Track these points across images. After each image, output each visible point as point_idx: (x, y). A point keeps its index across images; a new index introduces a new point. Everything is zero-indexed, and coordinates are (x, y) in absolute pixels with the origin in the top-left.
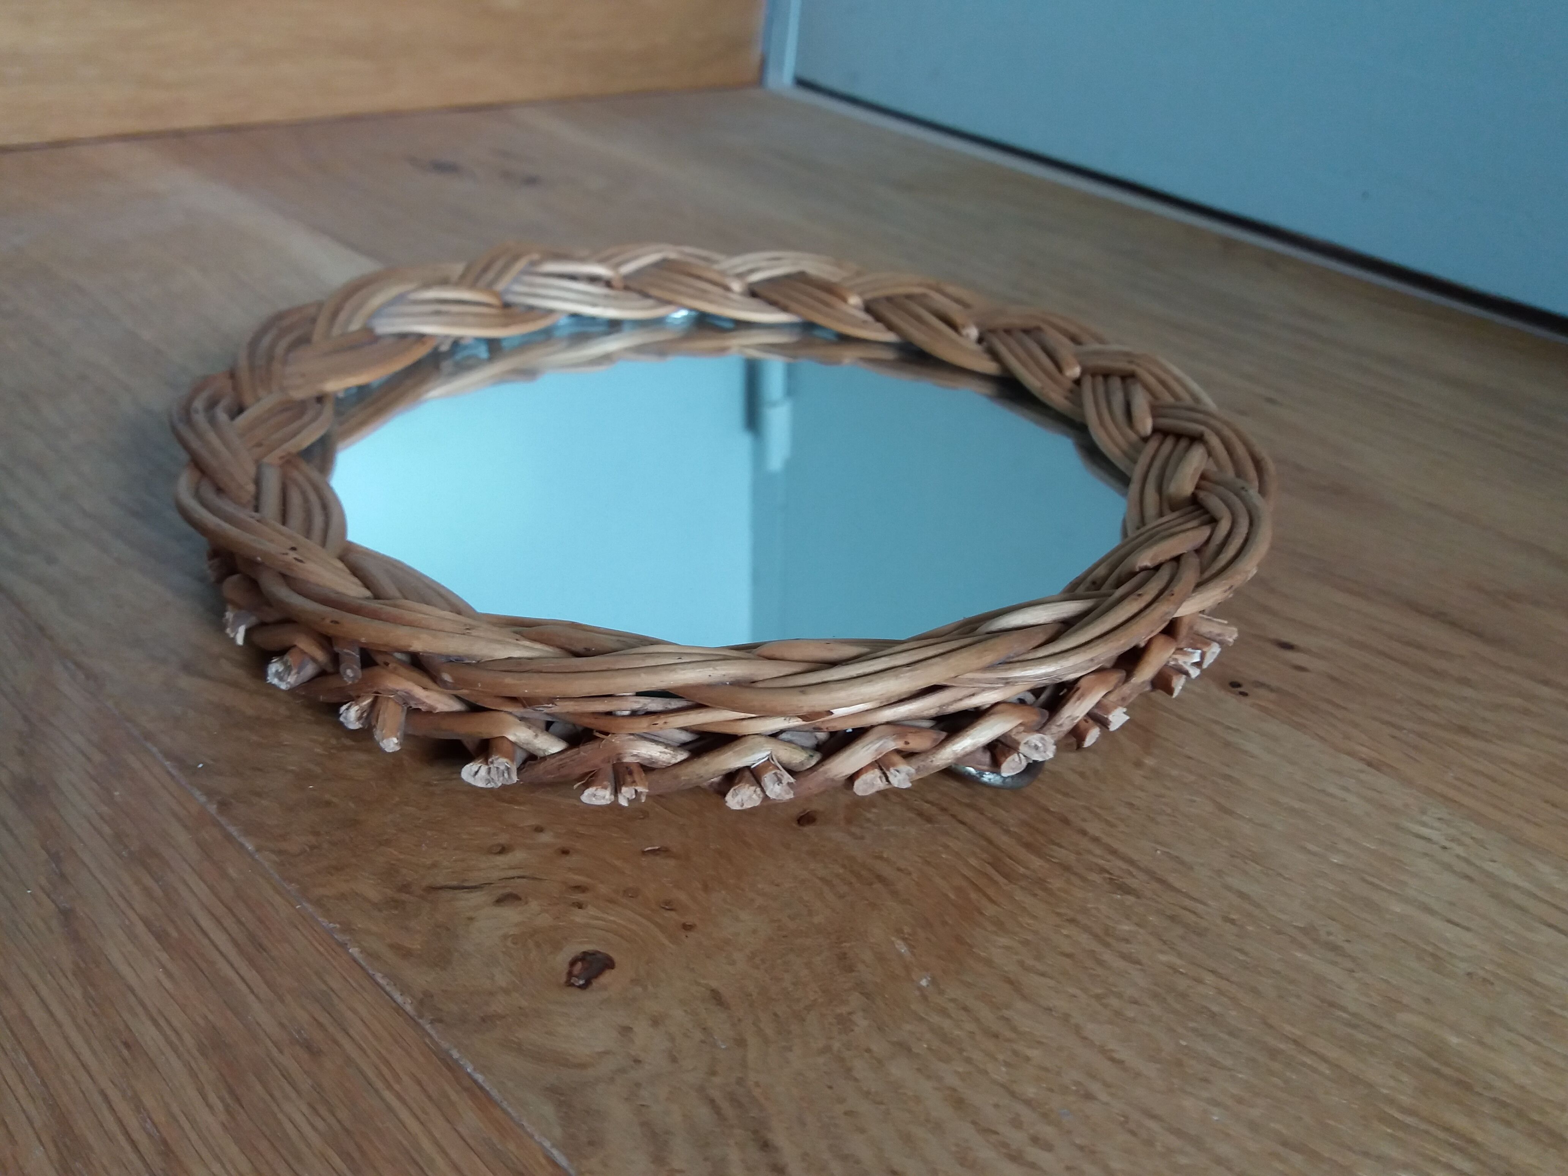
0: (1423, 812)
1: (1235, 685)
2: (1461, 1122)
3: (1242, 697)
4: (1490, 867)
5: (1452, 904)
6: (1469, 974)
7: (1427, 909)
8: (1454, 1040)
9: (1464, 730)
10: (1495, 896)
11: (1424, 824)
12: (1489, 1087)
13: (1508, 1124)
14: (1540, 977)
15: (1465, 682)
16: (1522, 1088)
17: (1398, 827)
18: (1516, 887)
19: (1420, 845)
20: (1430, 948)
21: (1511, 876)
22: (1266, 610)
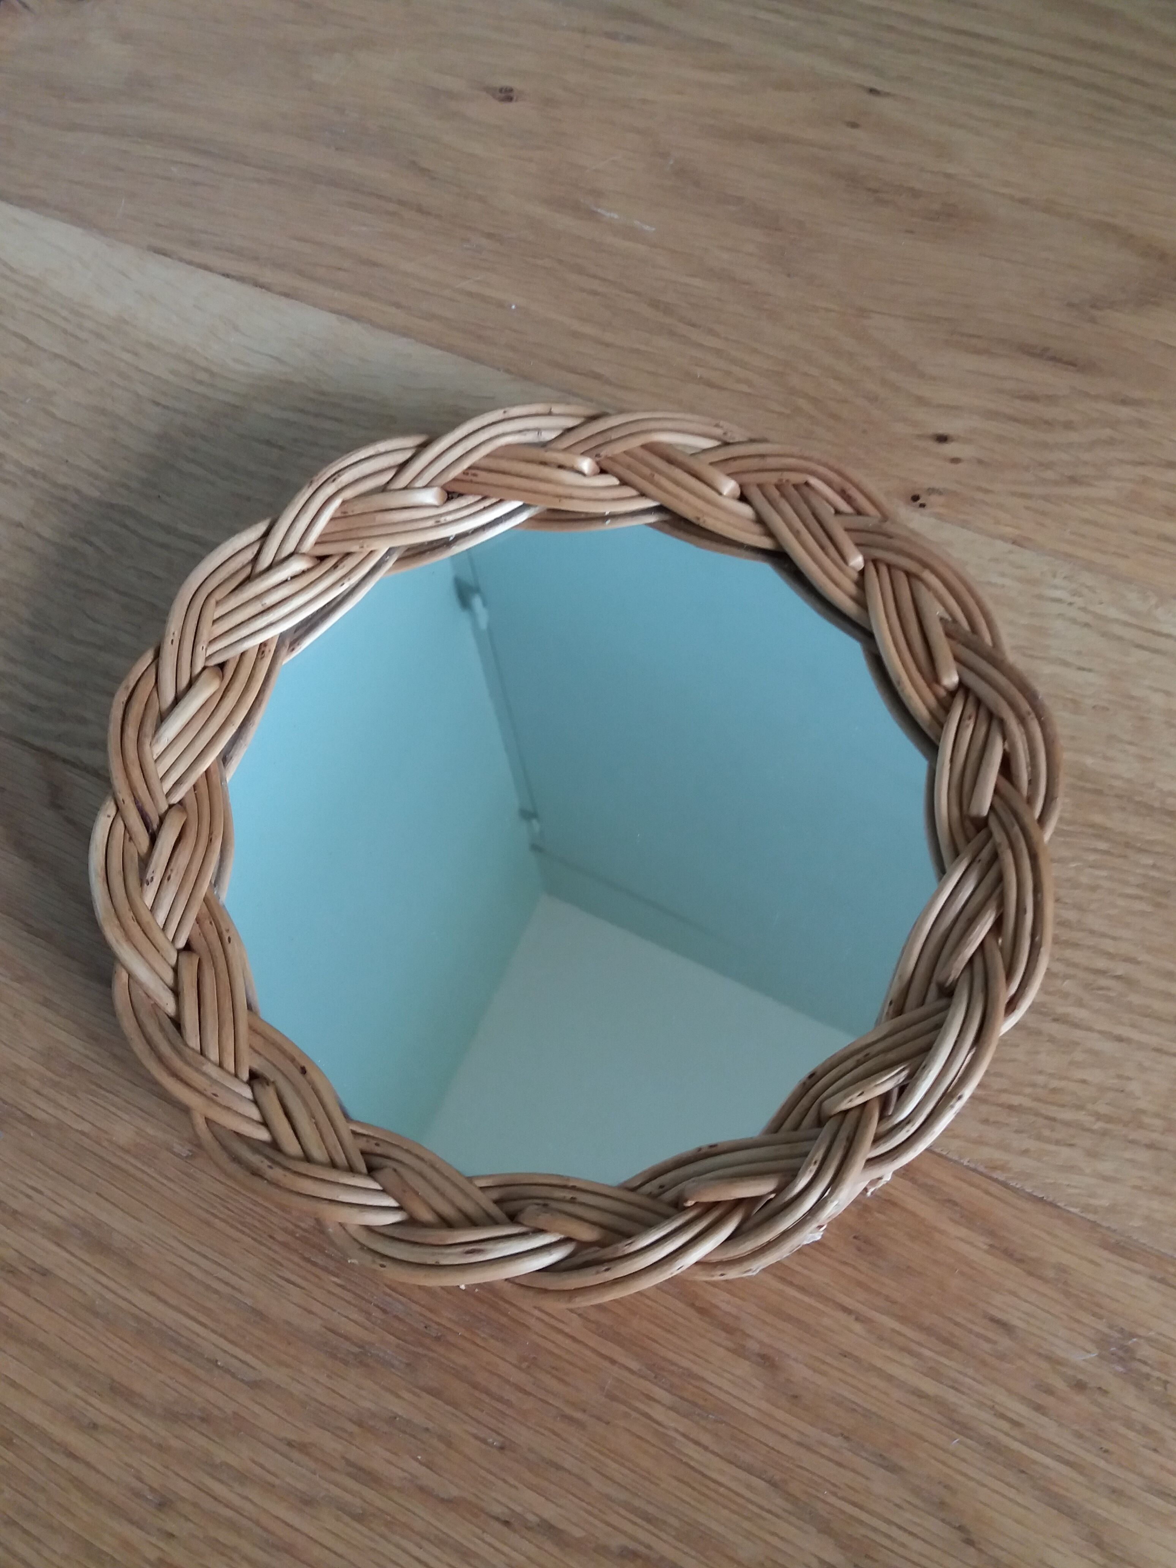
0: (1054, 576)
1: (915, 498)
2: (1098, 818)
3: (922, 509)
4: (1099, 609)
5: (1079, 653)
6: (1094, 707)
7: (1065, 664)
8: (1089, 761)
9: (1073, 480)
10: (1104, 634)
11: (1056, 587)
15: (1068, 426)
17: (1040, 597)
18: (1117, 621)
19: (1055, 608)
21: (1113, 613)
22: (921, 401)
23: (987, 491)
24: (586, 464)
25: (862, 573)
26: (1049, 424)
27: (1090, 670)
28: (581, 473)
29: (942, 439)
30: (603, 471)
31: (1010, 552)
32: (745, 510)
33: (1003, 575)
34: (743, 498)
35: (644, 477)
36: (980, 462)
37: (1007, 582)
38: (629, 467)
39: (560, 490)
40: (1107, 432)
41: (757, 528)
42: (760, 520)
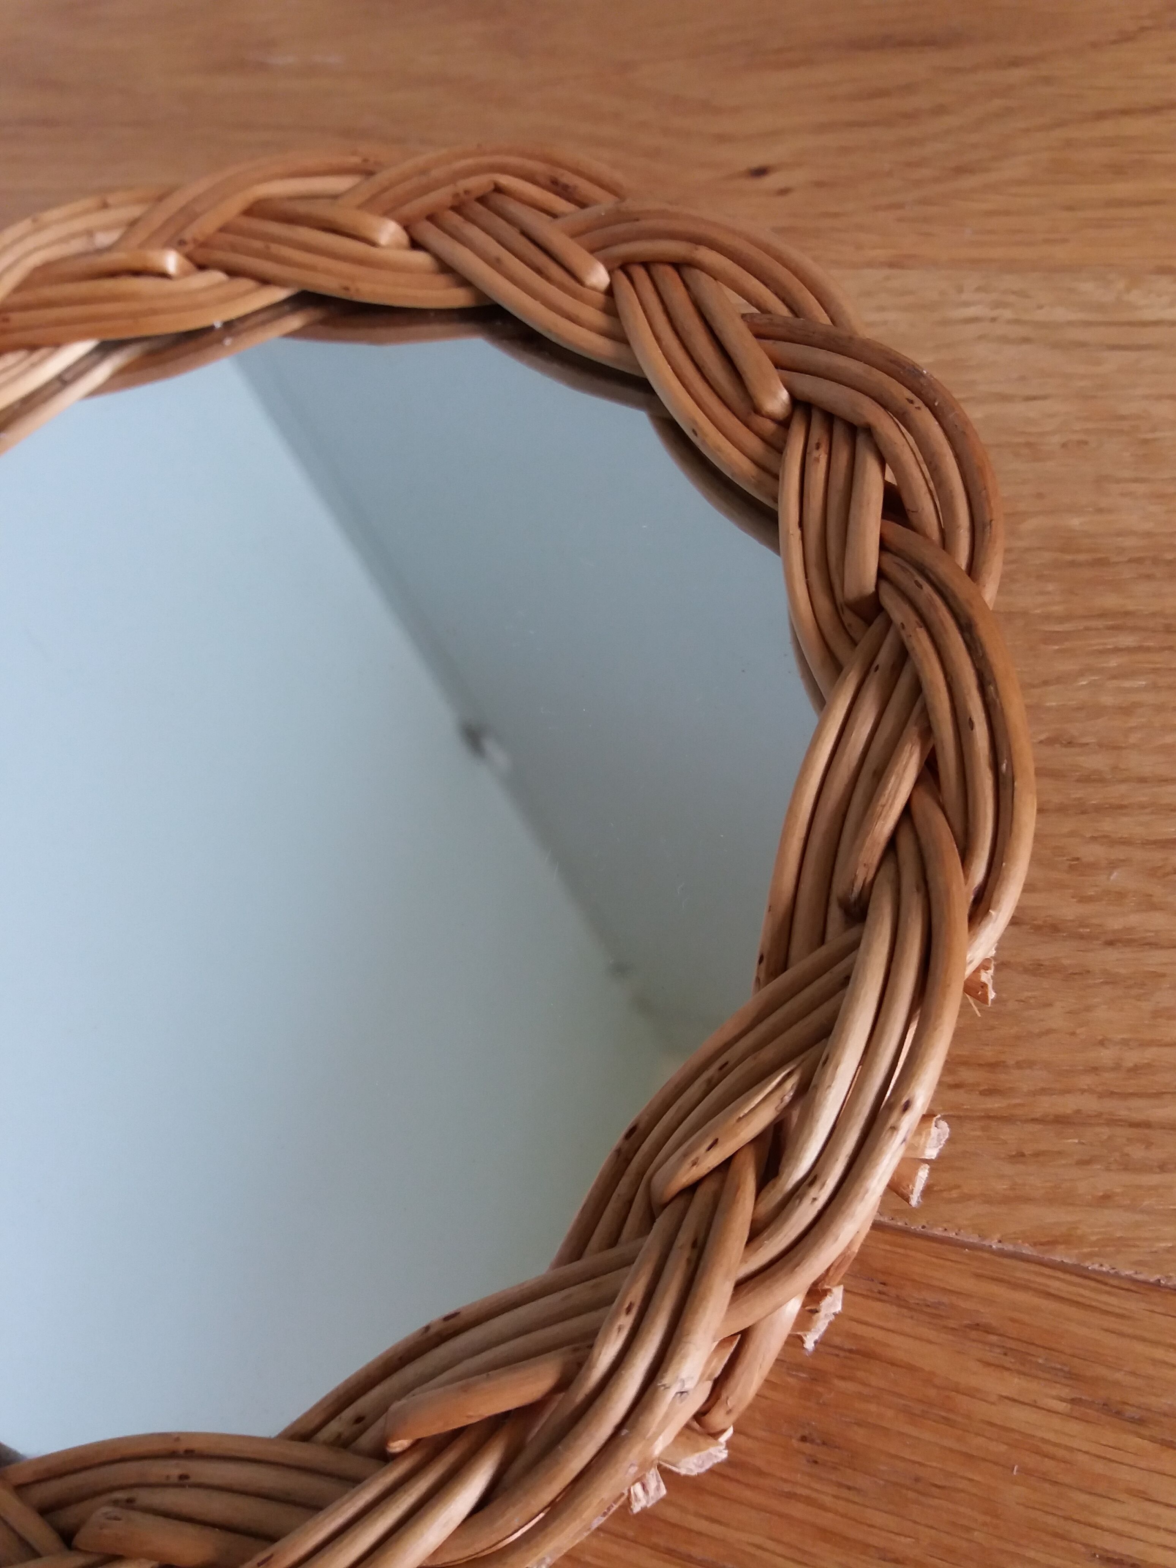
0: (960, 290)
2: (1111, 601)
4: (1040, 316)
5: (1022, 378)
6: (1064, 445)
7: (1004, 398)
8: (1075, 522)
9: (961, 170)
10: (1056, 345)
11: (966, 304)
12: (1121, 550)
13: (1149, 577)
14: (1125, 409)
15: (940, 110)
16: (1148, 534)
17: (945, 323)
18: (1070, 324)
19: (972, 330)
20: (1021, 440)
21: (1060, 314)
22: (722, 139)
23: (836, 215)
24: (171, 261)
25: (610, 292)
26: (912, 116)
27: (1044, 398)
28: (164, 275)
29: (760, 172)
30: (202, 267)
31: (887, 278)
32: (421, 258)
33: (881, 309)
34: (415, 244)
35: (257, 254)
36: (819, 184)
37: (891, 316)
38: (234, 248)
39: (134, 306)
40: (997, 104)
41: (442, 280)
42: (445, 267)
